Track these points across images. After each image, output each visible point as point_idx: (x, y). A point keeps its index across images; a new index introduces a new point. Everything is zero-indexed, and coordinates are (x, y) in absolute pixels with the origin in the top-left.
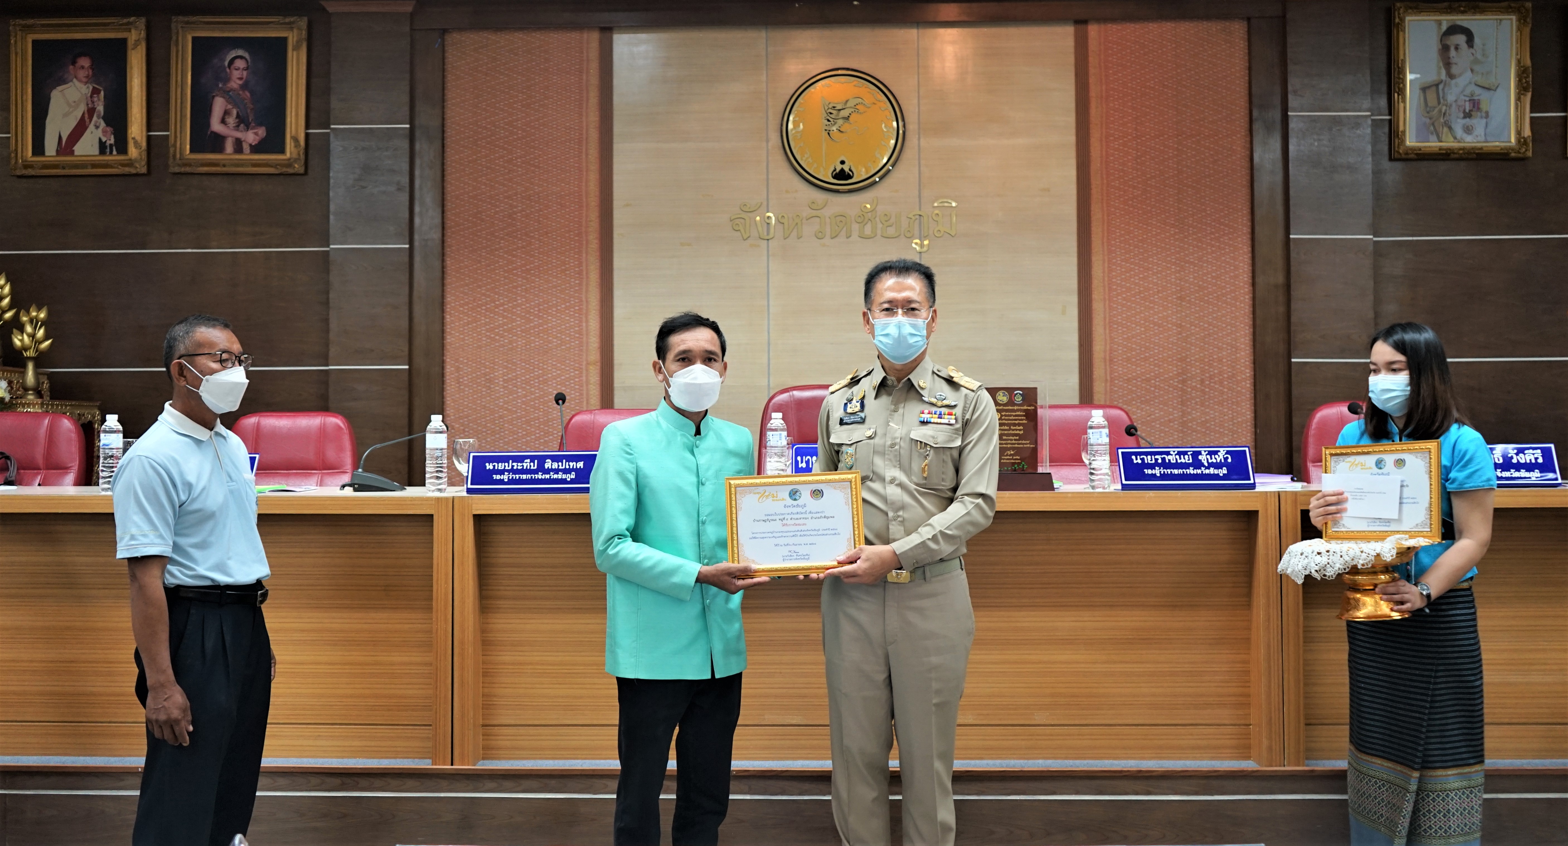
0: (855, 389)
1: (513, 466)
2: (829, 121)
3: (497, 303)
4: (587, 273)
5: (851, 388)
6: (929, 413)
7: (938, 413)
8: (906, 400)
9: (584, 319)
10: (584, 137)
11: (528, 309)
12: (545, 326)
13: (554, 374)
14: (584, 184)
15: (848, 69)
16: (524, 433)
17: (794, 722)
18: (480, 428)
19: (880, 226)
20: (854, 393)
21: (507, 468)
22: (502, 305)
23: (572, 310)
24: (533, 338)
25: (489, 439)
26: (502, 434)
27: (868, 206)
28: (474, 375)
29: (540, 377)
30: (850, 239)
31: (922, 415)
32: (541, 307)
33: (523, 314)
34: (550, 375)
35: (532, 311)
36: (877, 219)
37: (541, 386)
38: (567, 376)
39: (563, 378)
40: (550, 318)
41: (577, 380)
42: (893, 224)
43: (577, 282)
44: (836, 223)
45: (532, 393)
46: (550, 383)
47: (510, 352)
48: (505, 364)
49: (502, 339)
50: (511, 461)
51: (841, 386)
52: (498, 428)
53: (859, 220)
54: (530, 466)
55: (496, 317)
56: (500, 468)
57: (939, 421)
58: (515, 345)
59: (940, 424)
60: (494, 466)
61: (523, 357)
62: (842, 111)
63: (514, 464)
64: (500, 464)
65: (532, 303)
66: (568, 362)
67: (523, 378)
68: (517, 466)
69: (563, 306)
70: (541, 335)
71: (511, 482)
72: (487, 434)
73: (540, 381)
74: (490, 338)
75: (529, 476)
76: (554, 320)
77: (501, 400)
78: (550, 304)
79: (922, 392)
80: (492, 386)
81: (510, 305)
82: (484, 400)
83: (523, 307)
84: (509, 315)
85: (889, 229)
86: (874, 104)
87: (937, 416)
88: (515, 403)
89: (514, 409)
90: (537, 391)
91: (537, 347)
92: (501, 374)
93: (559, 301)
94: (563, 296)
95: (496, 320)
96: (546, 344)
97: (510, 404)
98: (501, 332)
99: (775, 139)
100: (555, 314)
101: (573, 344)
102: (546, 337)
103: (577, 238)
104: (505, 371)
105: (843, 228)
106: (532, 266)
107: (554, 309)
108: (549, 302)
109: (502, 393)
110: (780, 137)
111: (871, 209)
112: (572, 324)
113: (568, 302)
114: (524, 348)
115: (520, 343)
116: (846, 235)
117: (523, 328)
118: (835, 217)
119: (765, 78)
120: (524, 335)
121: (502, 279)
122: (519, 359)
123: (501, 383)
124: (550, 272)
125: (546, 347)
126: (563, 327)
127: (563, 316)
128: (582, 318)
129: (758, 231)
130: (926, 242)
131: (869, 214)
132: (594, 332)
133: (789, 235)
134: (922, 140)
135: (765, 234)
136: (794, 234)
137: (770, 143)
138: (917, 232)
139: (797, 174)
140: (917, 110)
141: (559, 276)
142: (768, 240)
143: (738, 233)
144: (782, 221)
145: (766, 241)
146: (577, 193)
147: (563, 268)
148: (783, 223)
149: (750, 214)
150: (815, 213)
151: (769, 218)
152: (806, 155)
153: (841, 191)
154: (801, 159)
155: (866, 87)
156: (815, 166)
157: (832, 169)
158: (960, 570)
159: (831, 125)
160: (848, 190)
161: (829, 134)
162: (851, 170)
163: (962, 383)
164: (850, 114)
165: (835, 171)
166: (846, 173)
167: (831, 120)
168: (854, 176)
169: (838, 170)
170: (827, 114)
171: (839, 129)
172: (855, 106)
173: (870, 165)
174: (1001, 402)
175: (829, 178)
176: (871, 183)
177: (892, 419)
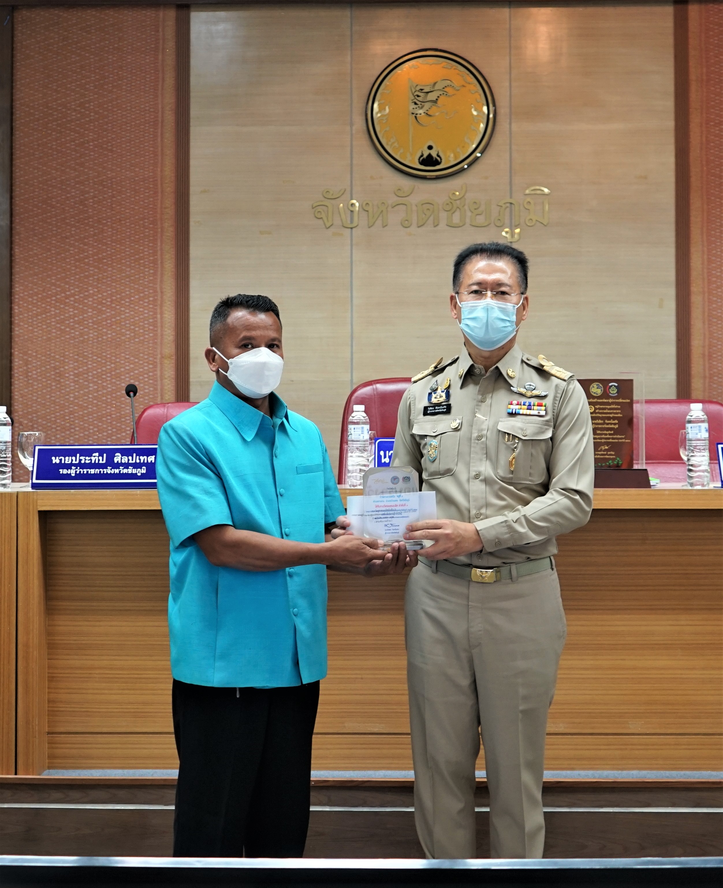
0: (440, 377)
1: (80, 460)
2: (416, 104)
3: (68, 293)
4: (162, 263)
5: (435, 376)
6: (518, 404)
7: (527, 404)
8: (493, 390)
9: (158, 310)
10: (160, 119)
11: (100, 300)
12: (118, 318)
13: (127, 368)
14: (159, 169)
15: (434, 50)
16: (96, 429)
17: (376, 730)
18: (49, 424)
19: (468, 214)
20: (439, 382)
21: (74, 462)
22: (73, 295)
23: (146, 301)
24: (105, 330)
25: (58, 436)
26: (72, 430)
27: (457, 193)
28: (43, 369)
29: (111, 371)
30: (438, 227)
31: (511, 406)
32: (114, 298)
33: (95, 305)
34: (122, 369)
36: (466, 207)
37: (114, 381)
38: (141, 370)
39: (136, 372)
40: (123, 309)
41: (151, 374)
42: (482, 212)
43: (152, 271)
44: (423, 211)
45: (104, 388)
46: (123, 377)
47: (81, 345)
48: (76, 357)
49: (73, 331)
50: (78, 455)
51: (425, 374)
53: (448, 208)
54: (99, 460)
55: (67, 308)
56: (66, 462)
57: (528, 412)
58: (86, 337)
59: (530, 415)
60: (61, 460)
61: (95, 350)
62: (430, 94)
63: (82, 457)
64: (67, 458)
65: (105, 294)
66: (141, 355)
67: (95, 372)
68: (85, 459)
69: (137, 297)
70: (114, 327)
71: (78, 476)
72: (57, 430)
74: (61, 329)
75: (97, 471)
76: (127, 311)
77: (72, 395)
78: (123, 294)
79: (510, 381)
80: (62, 380)
81: (82, 295)
82: (53, 395)
83: (95, 297)
84: (81, 306)
85: (477, 217)
86: (463, 86)
87: (526, 407)
88: (86, 398)
89: (85, 405)
90: (109, 386)
91: (110, 339)
92: (72, 368)
93: (132, 291)
94: (136, 286)
95: (66, 311)
96: (119, 336)
97: (81, 399)
98: (72, 324)
99: (359, 123)
100: (129, 305)
101: (147, 336)
102: (118, 329)
103: (151, 226)
104: (76, 364)
105: (430, 216)
106: (104, 254)
107: (127, 300)
108: (122, 293)
109: (72, 388)
110: (364, 121)
111: (460, 197)
112: (146, 315)
113: (142, 293)
114: (95, 341)
115: (91, 335)
116: (434, 223)
117: (95, 319)
118: (422, 204)
119: (349, 58)
120: (96, 326)
121: (73, 268)
122: (90, 352)
123: (72, 377)
124: (123, 261)
125: (118, 340)
126: (137, 318)
127: (137, 308)
128: (156, 309)
129: (341, 219)
130: (518, 232)
131: (458, 202)
132: (169, 324)
133: (374, 223)
134: (513, 124)
135: (349, 222)
136: (379, 222)
137: (354, 128)
138: (507, 221)
139: (382, 159)
140: (508, 93)
141: (133, 265)
142: (352, 228)
143: (321, 221)
144: (366, 209)
145: (350, 229)
146: (152, 178)
147: (137, 256)
148: (367, 211)
149: (333, 201)
150: (401, 200)
151: (353, 205)
152: (392, 140)
153: (428, 177)
154: (387, 144)
155: (454, 67)
156: (402, 151)
157: (419, 154)
158: (550, 570)
159: (418, 108)
160: (436, 176)
161: (416, 117)
162: (438, 156)
163: (553, 372)
164: (438, 97)
165: (422, 156)
166: (434, 159)
167: (418, 102)
168: (441, 161)
169: (425, 156)
170: (414, 96)
171: (426, 112)
172: (444, 88)
173: (458, 150)
174: (595, 395)
175: (416, 164)
176: (460, 169)
177: (479, 409)
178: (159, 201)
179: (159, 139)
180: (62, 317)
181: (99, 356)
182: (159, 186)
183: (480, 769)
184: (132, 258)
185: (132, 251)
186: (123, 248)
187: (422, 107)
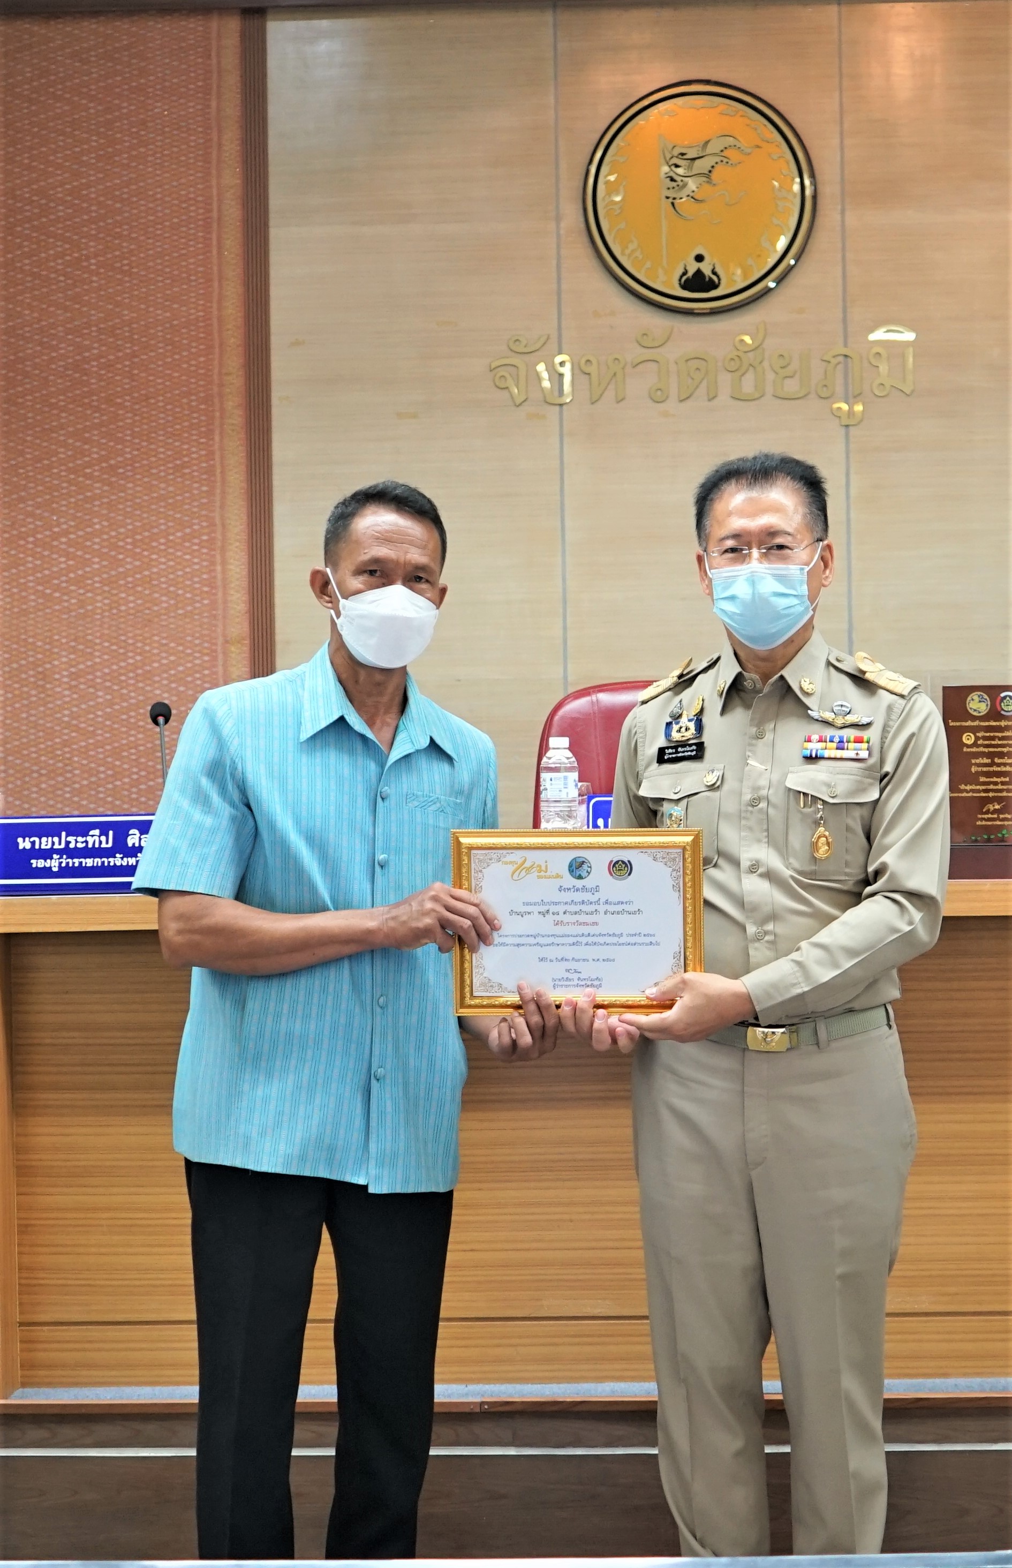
0: (687, 694)
1: (68, 843)
2: (672, 180)
3: (56, 530)
4: (223, 473)
5: (677, 694)
6: (820, 741)
7: (837, 739)
8: (777, 716)
9: (218, 558)
10: (215, 214)
11: (112, 540)
12: (147, 573)
13: (165, 661)
14: (215, 305)
15: (708, 82)
16: (110, 772)
17: (597, 1312)
18: (27, 765)
19: (770, 376)
20: (684, 703)
21: (56, 846)
22: (66, 533)
23: (196, 541)
24: (123, 595)
25: (43, 786)
26: (69, 775)
27: (748, 339)
28: (15, 666)
29: (137, 668)
30: (715, 402)
31: (809, 745)
32: (138, 537)
33: (105, 550)
34: (156, 665)
35: (121, 544)
36: (766, 364)
37: (141, 685)
38: (189, 665)
39: (181, 668)
40: (154, 557)
41: (206, 672)
42: (795, 373)
43: (205, 489)
44: (689, 375)
45: (123, 698)
46: (157, 679)
47: (81, 622)
48: (73, 644)
49: (66, 598)
50: (64, 834)
51: (660, 689)
52: (60, 765)
53: (733, 365)
54: (100, 842)
55: (55, 556)
56: (43, 847)
57: (839, 754)
58: (90, 608)
59: (841, 759)
60: (33, 843)
61: (106, 632)
62: (697, 162)
63: (70, 839)
64: (44, 839)
65: (122, 530)
66: (189, 638)
67: (107, 671)
68: (77, 842)
69: (179, 534)
70: (139, 589)
71: (65, 872)
72: (41, 775)
73: (137, 675)
74: (44, 595)
75: (98, 861)
76: (163, 560)
77: (66, 712)
78: (155, 530)
79: (806, 700)
80: (48, 686)
81: (81, 533)
82: (33, 712)
83: (105, 537)
84: (79, 553)
85: (787, 381)
86: (758, 147)
87: (834, 745)
88: (91, 716)
89: (91, 729)
90: (133, 694)
91: (132, 611)
92: (65, 663)
93: (170, 524)
94: (178, 516)
95: (54, 562)
96: (148, 605)
97: (83, 719)
98: (64, 585)
99: (572, 215)
100: (165, 550)
101: (198, 605)
102: (147, 592)
103: (203, 407)
104: (72, 656)
105: (701, 382)
106: (120, 459)
107: (162, 541)
108: (153, 527)
109: (67, 699)
110: (581, 211)
111: (754, 347)
112: (197, 567)
113: (189, 527)
114: (107, 614)
115: (99, 605)
116: (708, 394)
117: (105, 576)
118: (687, 361)
119: (552, 100)
120: (106, 588)
121: (65, 485)
122: (98, 634)
123: (65, 680)
124: (154, 471)
125: (147, 612)
126: (180, 573)
127: (179, 554)
128: (214, 556)
129: (542, 389)
130: (859, 408)
131: (751, 355)
132: (237, 583)
133: (601, 395)
134: (848, 213)
135: (556, 393)
136: (610, 394)
137: (563, 225)
138: (839, 389)
139: (613, 280)
140: (838, 159)
141: (171, 477)
142: (561, 405)
143: (505, 394)
144: (587, 370)
145: (557, 408)
146: (203, 321)
147: (178, 462)
148: (589, 374)
149: (526, 357)
150: (648, 354)
151: (562, 364)
152: (631, 247)
153: (696, 311)
154: (623, 254)
155: (740, 113)
156: (648, 265)
157: (681, 271)
158: (886, 1028)
159: (677, 188)
160: (711, 309)
161: (673, 204)
162: (714, 273)
163: (881, 682)
164: (713, 167)
165: (685, 273)
166: (707, 279)
167: (676, 177)
168: (719, 283)
169: (690, 274)
170: (670, 166)
171: (692, 194)
172: (722, 151)
173: (750, 261)
174: (975, 714)
175: (674, 288)
176: (753, 295)
177: (754, 752)
178: (216, 362)
179: (215, 252)
180: (47, 572)
181: (114, 641)
182: (216, 335)
183: (772, 1377)
184: (170, 465)
185: (169, 453)
186: (153, 447)
187: (685, 185)
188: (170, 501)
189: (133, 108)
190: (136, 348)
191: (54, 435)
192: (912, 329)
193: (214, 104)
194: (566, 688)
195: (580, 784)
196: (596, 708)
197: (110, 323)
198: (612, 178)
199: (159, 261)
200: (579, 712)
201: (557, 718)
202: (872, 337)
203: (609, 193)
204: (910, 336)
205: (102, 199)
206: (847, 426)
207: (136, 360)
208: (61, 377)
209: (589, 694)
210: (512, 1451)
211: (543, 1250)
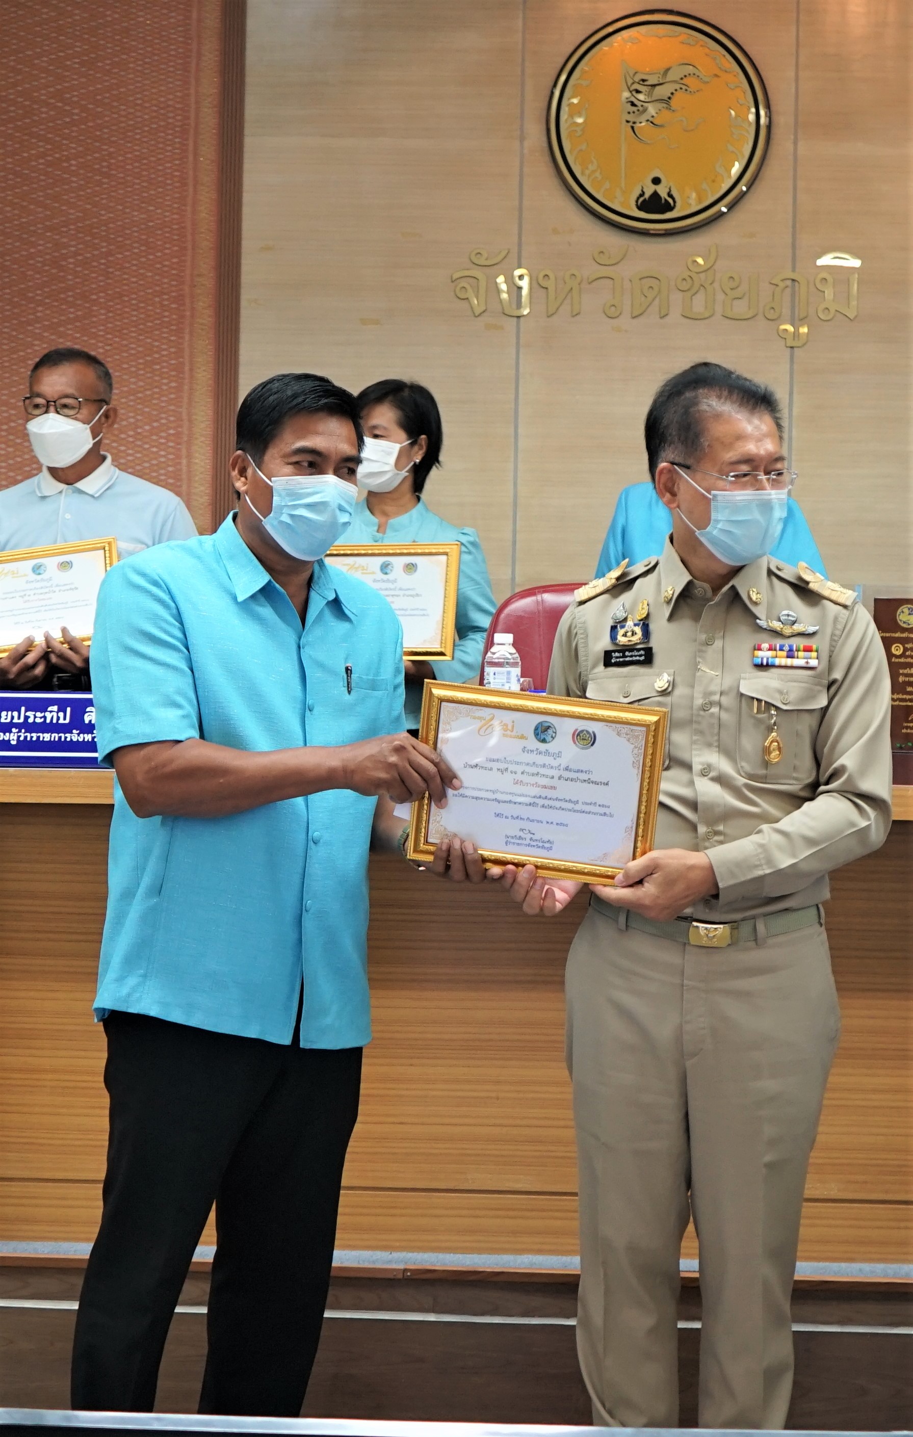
0: (628, 597)
1: (27, 717)
2: (633, 104)
4: (191, 370)
5: (618, 596)
6: (770, 648)
7: (786, 648)
8: (727, 624)
9: (184, 452)
10: (192, 122)
14: (189, 208)
15: (671, 12)
19: (720, 297)
20: (627, 606)
21: (16, 720)
23: (163, 434)
27: (700, 261)
30: (667, 319)
31: (759, 652)
36: (716, 285)
40: (123, 448)
42: (744, 294)
43: (173, 384)
44: (642, 291)
50: (25, 708)
51: (595, 591)
53: (685, 286)
54: (58, 718)
57: (788, 662)
59: (789, 667)
62: (657, 88)
63: (31, 713)
64: (4, 713)
68: (34, 717)
69: (147, 428)
71: (23, 745)
75: (55, 736)
79: (754, 609)
85: (736, 302)
86: (716, 76)
87: (783, 653)
94: (147, 410)
99: (536, 136)
100: (133, 442)
103: (174, 306)
105: (654, 299)
107: (131, 433)
110: (544, 132)
111: (706, 268)
112: (163, 460)
113: (157, 421)
116: (660, 311)
118: (640, 279)
119: (520, 23)
124: (125, 366)
126: (146, 465)
127: (147, 446)
128: (179, 450)
129: (501, 301)
130: (804, 330)
131: (702, 276)
132: (202, 476)
133: (558, 309)
134: (801, 144)
135: (514, 306)
136: (566, 308)
137: (526, 144)
138: (786, 311)
139: (573, 199)
140: (793, 90)
141: (142, 372)
142: (518, 317)
143: (464, 304)
144: (544, 284)
145: (515, 319)
146: (177, 224)
147: (149, 358)
148: (547, 288)
149: (487, 270)
150: (604, 271)
151: (521, 277)
152: (592, 168)
153: (652, 232)
154: (583, 173)
155: (701, 43)
156: (607, 185)
157: (639, 192)
158: (818, 926)
159: (637, 113)
160: (666, 230)
161: (633, 128)
162: (670, 195)
163: (826, 593)
164: (672, 94)
165: (642, 195)
166: (663, 201)
167: (636, 102)
168: (675, 205)
169: (647, 196)
170: (631, 92)
171: (651, 119)
172: (682, 79)
173: (704, 186)
174: (905, 626)
175: (632, 210)
176: (706, 219)
177: (703, 658)
178: (188, 264)
179: (191, 158)
180: (19, 459)
182: (189, 238)
184: (141, 361)
185: (140, 349)
186: (125, 342)
187: (645, 110)
188: (140, 395)
189: (117, 16)
190: (112, 247)
191: (30, 328)
192: (856, 255)
193: (194, 15)
194: (513, 589)
195: (522, 680)
196: (541, 608)
197: (88, 222)
198: (575, 101)
199: (137, 164)
200: (524, 611)
201: (503, 616)
202: (820, 262)
203: (571, 115)
204: (856, 263)
205: (83, 102)
206: (792, 347)
207: (111, 258)
208: (39, 273)
209: (534, 594)
210: (432, 1317)
211: (468, 1125)
